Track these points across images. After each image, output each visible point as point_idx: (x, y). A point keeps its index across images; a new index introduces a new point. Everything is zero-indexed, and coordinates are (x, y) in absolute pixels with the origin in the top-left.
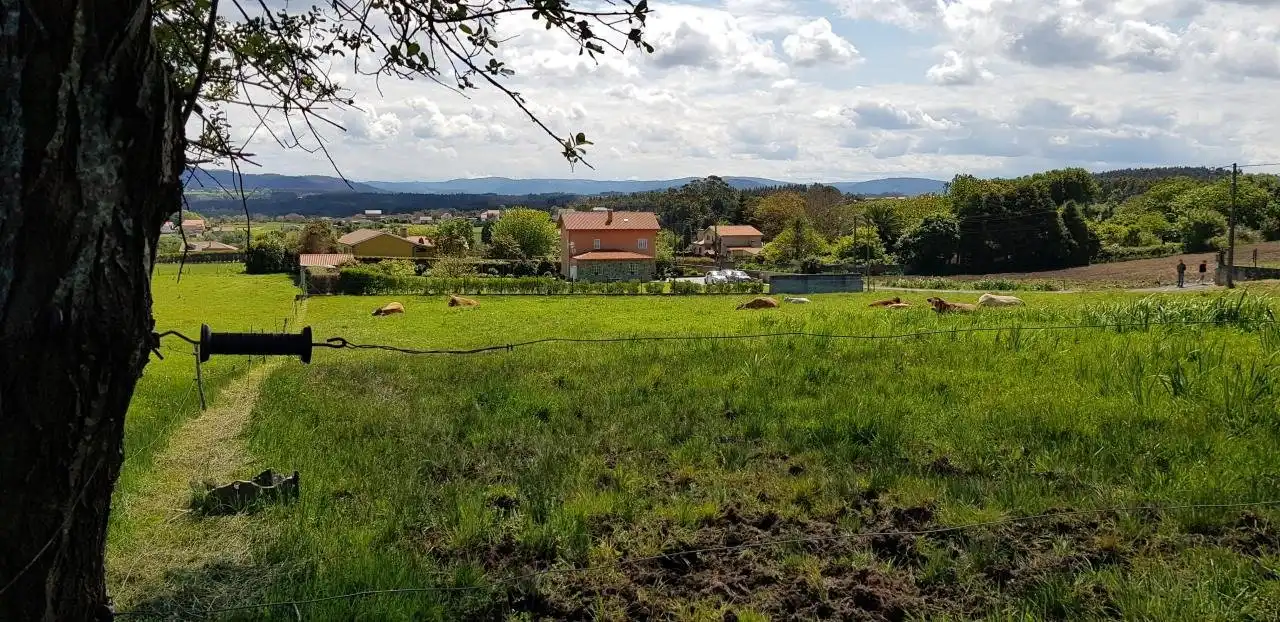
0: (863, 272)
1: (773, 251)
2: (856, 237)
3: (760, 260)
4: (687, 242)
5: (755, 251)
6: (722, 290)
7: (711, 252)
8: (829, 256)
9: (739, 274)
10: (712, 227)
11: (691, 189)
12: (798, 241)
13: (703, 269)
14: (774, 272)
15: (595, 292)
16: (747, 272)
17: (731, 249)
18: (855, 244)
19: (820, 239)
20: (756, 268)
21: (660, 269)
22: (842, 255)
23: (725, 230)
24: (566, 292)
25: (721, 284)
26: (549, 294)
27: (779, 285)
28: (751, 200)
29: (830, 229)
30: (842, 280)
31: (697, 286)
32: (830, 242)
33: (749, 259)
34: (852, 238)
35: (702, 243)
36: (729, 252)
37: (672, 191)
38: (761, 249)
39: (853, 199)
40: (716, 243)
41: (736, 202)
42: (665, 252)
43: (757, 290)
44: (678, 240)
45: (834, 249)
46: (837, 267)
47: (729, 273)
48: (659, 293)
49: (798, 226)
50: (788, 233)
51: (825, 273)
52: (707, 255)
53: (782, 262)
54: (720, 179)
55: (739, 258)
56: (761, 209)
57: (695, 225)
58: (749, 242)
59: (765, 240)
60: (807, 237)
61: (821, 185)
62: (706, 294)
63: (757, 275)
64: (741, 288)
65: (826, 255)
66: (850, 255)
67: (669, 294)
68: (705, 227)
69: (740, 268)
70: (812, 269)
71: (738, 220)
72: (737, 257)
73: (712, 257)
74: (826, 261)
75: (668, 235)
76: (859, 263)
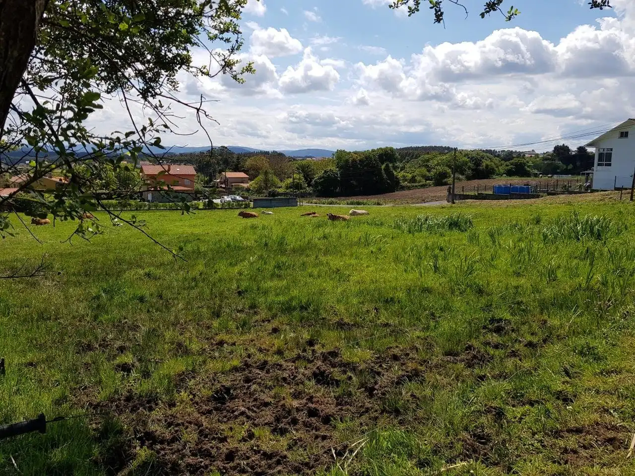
0: (297, 196)
1: (254, 185)
2: (294, 179)
3: (248, 190)
4: (211, 180)
5: (245, 185)
6: (228, 207)
7: (223, 186)
8: (282, 187)
9: (238, 198)
10: (223, 173)
11: (212, 152)
12: (266, 181)
13: (220, 195)
14: (255, 197)
15: (162, 208)
16: (242, 197)
17: (233, 184)
18: (293, 182)
19: (276, 180)
20: (246, 194)
21: (196, 195)
22: (287, 188)
23: (230, 175)
24: (146, 208)
25: (229, 203)
26: (137, 210)
27: (258, 204)
28: (243, 159)
29: (281, 175)
30: (288, 200)
31: (217, 204)
32: (281, 181)
33: (242, 189)
34: (291, 180)
35: (218, 181)
36: (232, 186)
37: (202, 153)
38: (248, 185)
39: (292, 159)
40: (226, 181)
41: (235, 160)
42: (199, 186)
43: (247, 206)
44: (206, 179)
45: (283, 185)
46: (285, 194)
47: (233, 197)
48: (197, 208)
49: (266, 173)
50: (261, 177)
51: (279, 197)
52: (221, 187)
53: (259, 191)
54: (226, 148)
55: (238, 189)
56: (249, 163)
57: (214, 171)
58: (242, 180)
59: (251, 179)
60: (270, 179)
61: (276, 152)
62: (221, 209)
63: (247, 198)
64: (239, 205)
65: (280, 188)
66: (291, 187)
67: (202, 209)
68: (220, 172)
69: (238, 195)
70: (273, 194)
71: (236, 169)
72: (236, 188)
73: (224, 188)
74: (280, 191)
75: (202, 177)
76: (296, 192)
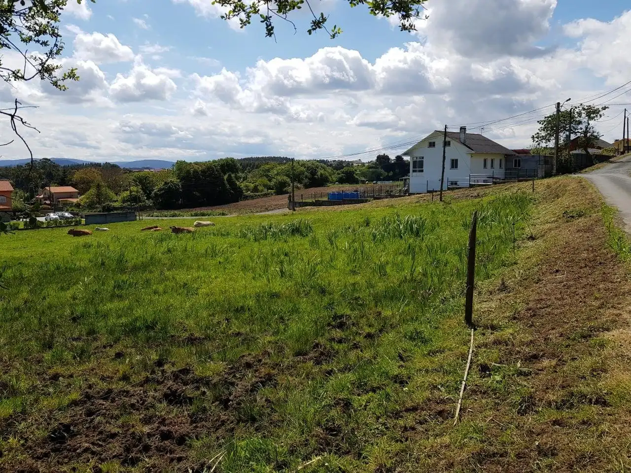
0: (136, 209)
1: (85, 200)
2: (131, 192)
3: (78, 205)
4: (32, 197)
5: (75, 201)
6: (55, 225)
7: (48, 202)
8: (117, 200)
9: (67, 214)
10: (47, 188)
11: (32, 165)
12: (99, 195)
13: (45, 212)
14: (86, 212)
16: (71, 213)
17: (60, 200)
18: (131, 195)
19: (111, 194)
20: (76, 210)
21: (15, 213)
22: (124, 201)
23: (55, 189)
25: (55, 220)
27: (90, 220)
28: (70, 172)
29: (116, 188)
30: (126, 214)
31: (42, 223)
32: (117, 194)
33: (71, 205)
34: (128, 192)
35: (42, 196)
36: (59, 201)
37: (19, 167)
38: (78, 200)
39: (128, 171)
40: (51, 196)
41: (61, 173)
42: (18, 203)
43: (78, 223)
44: (26, 195)
45: (119, 198)
46: (122, 208)
47: (60, 213)
48: (17, 229)
49: (98, 187)
50: (93, 191)
51: (115, 212)
52: (45, 204)
53: (91, 206)
54: (49, 160)
55: (66, 204)
56: (77, 176)
57: (36, 186)
58: (71, 195)
59: (80, 194)
60: (104, 192)
61: (109, 164)
62: (47, 227)
63: (77, 214)
64: (68, 222)
65: (115, 201)
66: (127, 201)
67: (23, 229)
68: (43, 187)
69: (67, 211)
70: (108, 209)
71: (62, 183)
72: (64, 204)
73: (48, 204)
74: (116, 204)
75: (20, 192)
76: (133, 205)
